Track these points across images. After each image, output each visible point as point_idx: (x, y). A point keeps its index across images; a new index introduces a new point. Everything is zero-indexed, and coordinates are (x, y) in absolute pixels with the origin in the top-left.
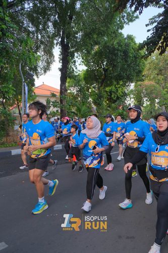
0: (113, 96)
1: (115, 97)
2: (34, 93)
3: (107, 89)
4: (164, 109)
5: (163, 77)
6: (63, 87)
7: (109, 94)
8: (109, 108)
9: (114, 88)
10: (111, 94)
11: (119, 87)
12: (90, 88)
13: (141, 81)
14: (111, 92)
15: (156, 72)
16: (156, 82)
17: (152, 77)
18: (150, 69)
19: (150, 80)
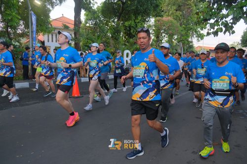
0: (132, 31)
1: (134, 32)
2: (51, 25)
3: (127, 24)
4: (182, 45)
5: (181, 13)
6: (77, 19)
7: (128, 29)
8: (127, 44)
9: (133, 23)
10: (130, 29)
11: (138, 22)
12: (110, 22)
13: (160, 16)
14: (130, 27)
15: (175, 8)
16: (174, 18)
17: (171, 12)
18: (169, 4)
19: (168, 16)
